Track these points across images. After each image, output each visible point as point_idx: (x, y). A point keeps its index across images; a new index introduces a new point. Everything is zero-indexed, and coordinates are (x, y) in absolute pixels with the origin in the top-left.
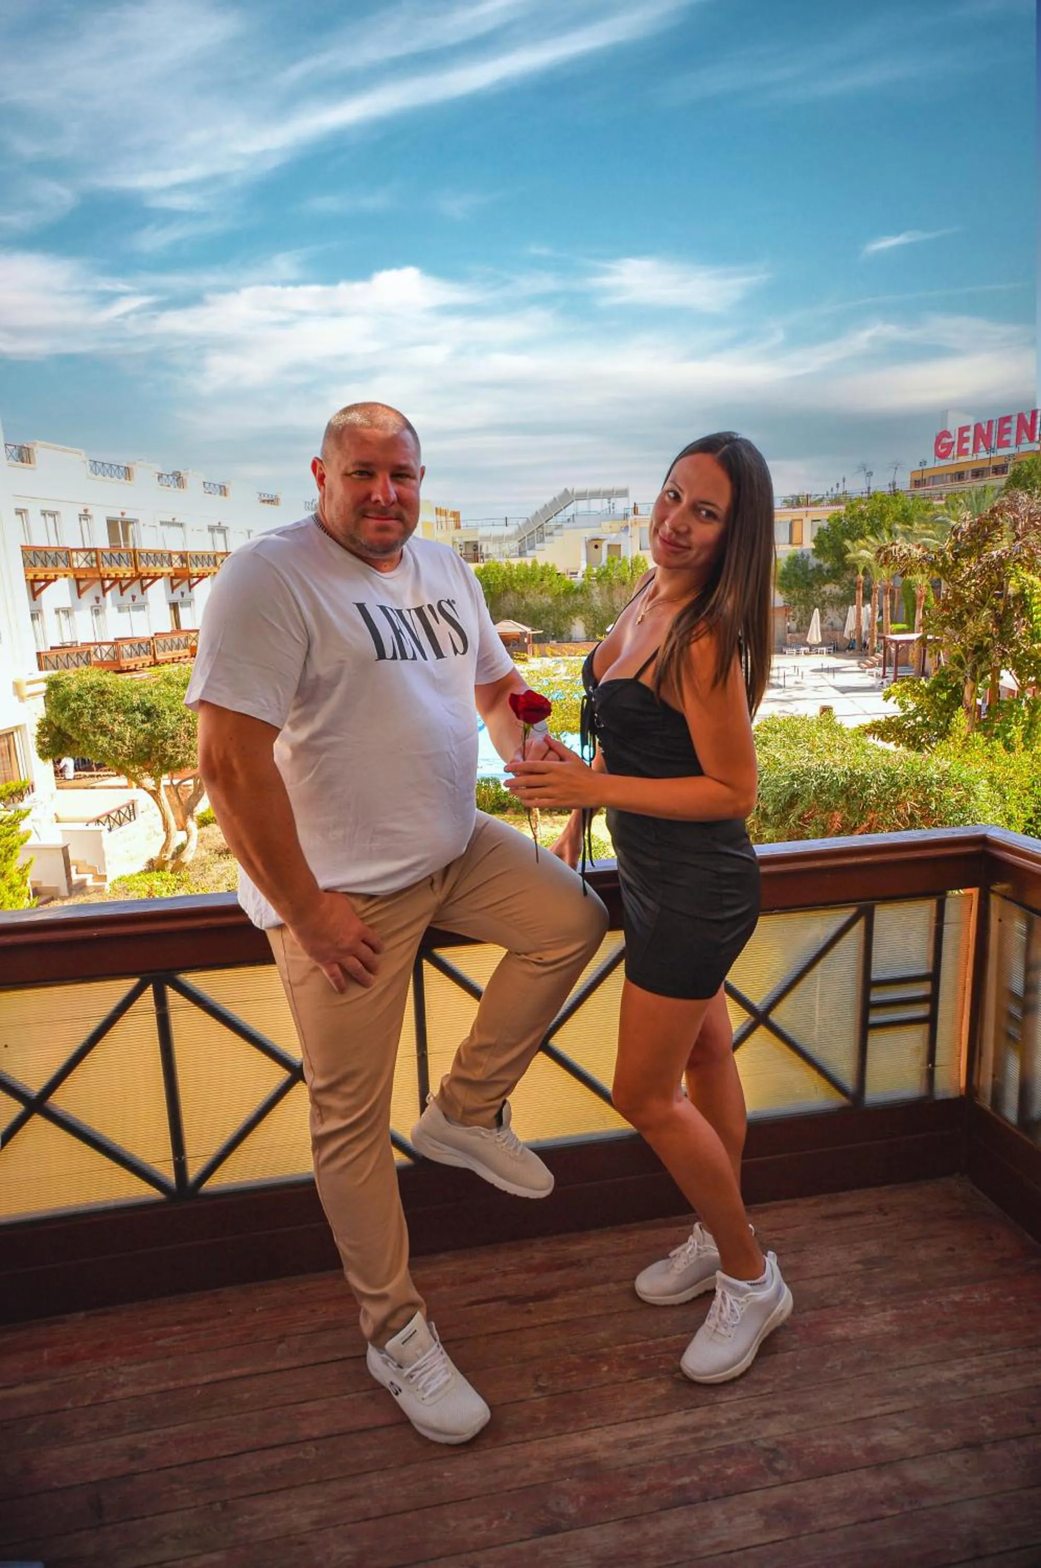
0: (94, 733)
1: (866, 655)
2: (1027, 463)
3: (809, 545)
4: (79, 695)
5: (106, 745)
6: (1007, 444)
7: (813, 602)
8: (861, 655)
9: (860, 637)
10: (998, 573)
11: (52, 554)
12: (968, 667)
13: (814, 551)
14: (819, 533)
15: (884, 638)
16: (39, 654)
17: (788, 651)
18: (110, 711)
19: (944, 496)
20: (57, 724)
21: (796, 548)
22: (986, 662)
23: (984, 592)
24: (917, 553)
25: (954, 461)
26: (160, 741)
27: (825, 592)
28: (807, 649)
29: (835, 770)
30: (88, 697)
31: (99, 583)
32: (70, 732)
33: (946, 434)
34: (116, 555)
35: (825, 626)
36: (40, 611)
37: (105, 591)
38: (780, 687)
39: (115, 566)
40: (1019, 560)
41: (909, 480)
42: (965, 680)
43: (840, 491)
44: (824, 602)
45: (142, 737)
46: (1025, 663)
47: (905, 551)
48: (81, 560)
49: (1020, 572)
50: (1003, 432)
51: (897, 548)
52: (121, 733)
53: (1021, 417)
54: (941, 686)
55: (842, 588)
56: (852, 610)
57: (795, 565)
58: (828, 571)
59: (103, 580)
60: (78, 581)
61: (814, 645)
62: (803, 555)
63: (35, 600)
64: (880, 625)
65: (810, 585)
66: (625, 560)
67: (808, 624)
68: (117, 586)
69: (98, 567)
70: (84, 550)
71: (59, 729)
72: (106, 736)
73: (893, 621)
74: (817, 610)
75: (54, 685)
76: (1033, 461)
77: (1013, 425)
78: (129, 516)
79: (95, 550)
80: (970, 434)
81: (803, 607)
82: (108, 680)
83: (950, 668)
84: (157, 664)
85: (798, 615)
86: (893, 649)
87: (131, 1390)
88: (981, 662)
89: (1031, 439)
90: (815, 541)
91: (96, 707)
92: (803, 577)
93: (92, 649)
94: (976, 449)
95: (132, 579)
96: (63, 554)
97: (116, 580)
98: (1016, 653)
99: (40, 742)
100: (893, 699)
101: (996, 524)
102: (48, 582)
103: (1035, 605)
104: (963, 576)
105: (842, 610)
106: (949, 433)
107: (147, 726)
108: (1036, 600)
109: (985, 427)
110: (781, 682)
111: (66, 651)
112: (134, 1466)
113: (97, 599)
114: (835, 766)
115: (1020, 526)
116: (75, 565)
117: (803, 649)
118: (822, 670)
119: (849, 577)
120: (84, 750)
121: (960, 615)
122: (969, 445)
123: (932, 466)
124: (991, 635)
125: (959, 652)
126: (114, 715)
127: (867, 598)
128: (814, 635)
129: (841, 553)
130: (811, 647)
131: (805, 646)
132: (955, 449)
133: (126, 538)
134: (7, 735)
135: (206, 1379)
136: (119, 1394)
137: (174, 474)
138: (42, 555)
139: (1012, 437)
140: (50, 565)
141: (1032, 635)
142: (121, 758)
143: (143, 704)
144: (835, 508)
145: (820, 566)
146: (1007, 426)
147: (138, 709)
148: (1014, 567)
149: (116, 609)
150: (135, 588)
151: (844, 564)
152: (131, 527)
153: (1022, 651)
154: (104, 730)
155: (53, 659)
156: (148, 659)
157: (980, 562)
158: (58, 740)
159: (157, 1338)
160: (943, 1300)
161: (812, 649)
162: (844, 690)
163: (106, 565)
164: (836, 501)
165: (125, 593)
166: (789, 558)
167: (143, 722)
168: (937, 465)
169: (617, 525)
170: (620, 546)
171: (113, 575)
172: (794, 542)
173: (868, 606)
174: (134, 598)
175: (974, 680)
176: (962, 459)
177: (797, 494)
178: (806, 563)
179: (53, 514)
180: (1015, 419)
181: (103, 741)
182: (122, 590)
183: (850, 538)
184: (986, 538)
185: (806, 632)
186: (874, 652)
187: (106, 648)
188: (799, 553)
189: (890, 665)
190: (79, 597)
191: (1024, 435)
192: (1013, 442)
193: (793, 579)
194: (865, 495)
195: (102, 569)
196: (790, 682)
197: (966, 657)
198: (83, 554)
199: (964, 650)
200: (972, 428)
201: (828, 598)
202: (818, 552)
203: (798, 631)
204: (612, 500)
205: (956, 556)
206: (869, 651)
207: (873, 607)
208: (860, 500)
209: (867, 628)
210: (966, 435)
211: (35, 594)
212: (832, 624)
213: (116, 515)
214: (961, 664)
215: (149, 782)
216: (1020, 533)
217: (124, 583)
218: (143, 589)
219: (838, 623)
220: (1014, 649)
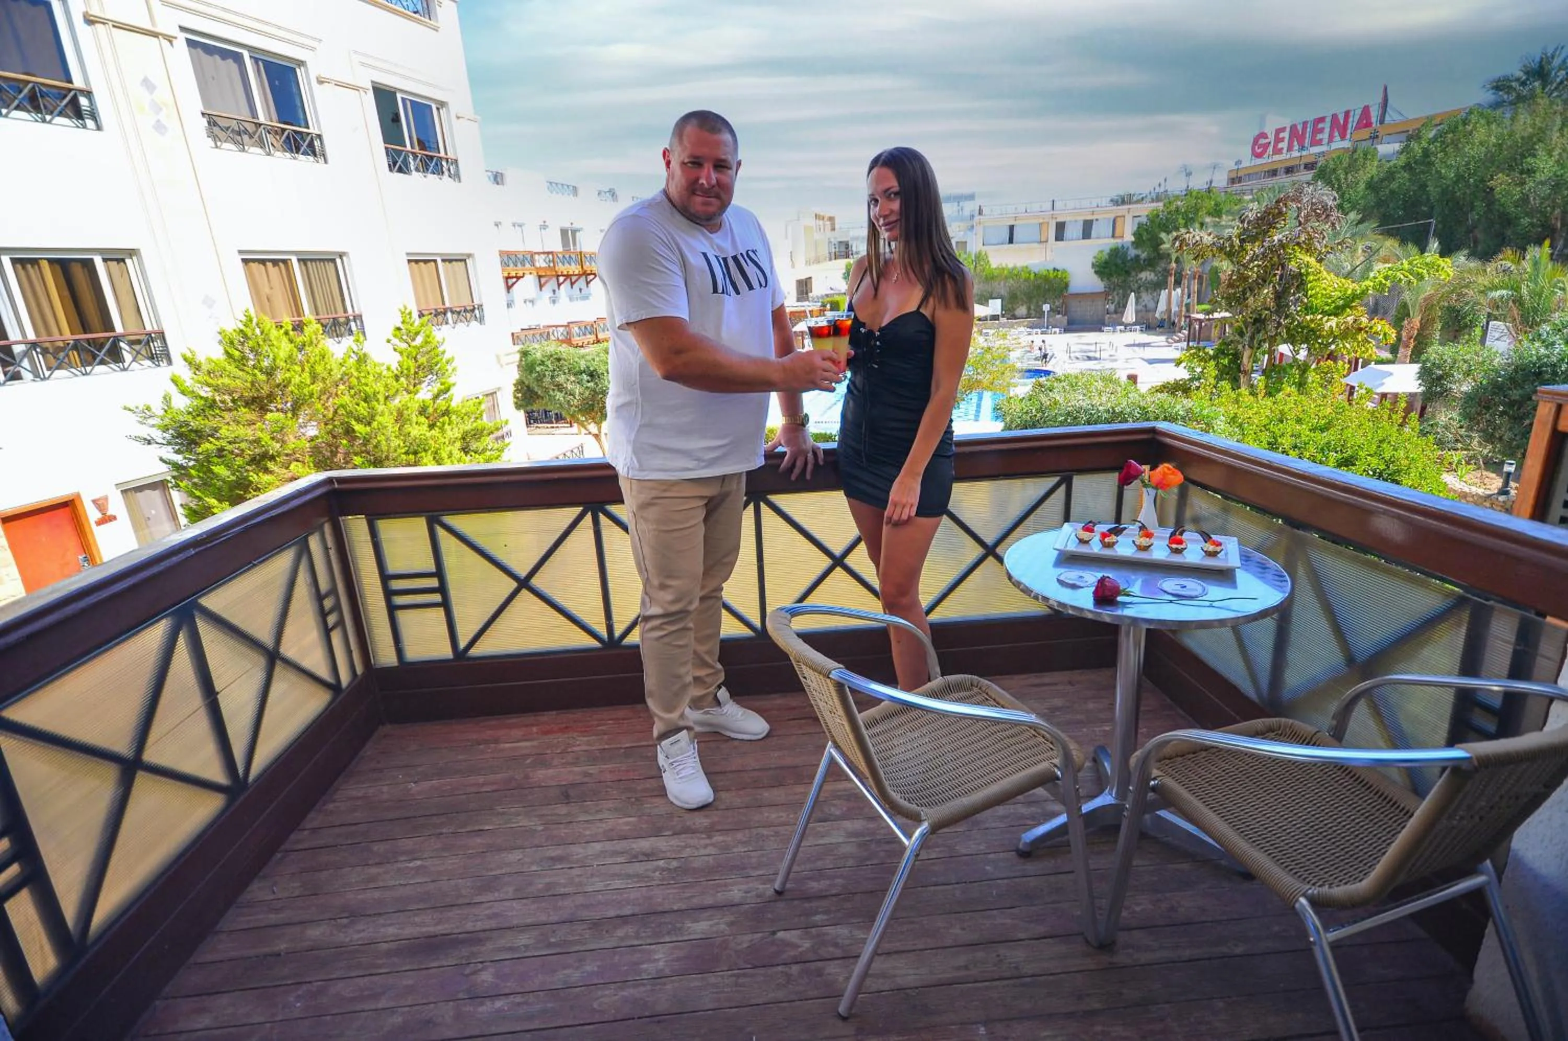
0: (553, 390)
1: (1174, 332)
2: (1333, 160)
3: (1129, 238)
4: (543, 362)
5: (562, 399)
6: (1319, 143)
7: (1130, 287)
8: (1169, 332)
9: (1169, 317)
10: (1279, 256)
11: (520, 256)
12: (1247, 337)
13: (1133, 243)
14: (1139, 228)
15: (1189, 317)
16: (513, 334)
17: (1106, 329)
18: (565, 373)
19: (1255, 191)
20: (527, 383)
21: (1119, 241)
22: (1263, 332)
23: (1265, 272)
24: (1208, 239)
25: (1269, 159)
26: (601, 396)
27: (1141, 279)
28: (1122, 327)
29: (1101, 408)
30: (549, 363)
31: (555, 279)
32: (536, 389)
33: (1263, 135)
34: (567, 256)
35: (1140, 307)
36: (512, 301)
37: (559, 285)
38: (1096, 359)
39: (567, 265)
40: (1298, 244)
41: (1226, 177)
42: (1244, 347)
43: (1162, 190)
44: (1139, 288)
45: (587, 393)
46: (1298, 332)
47: (1198, 238)
48: (541, 261)
49: (1298, 254)
50: (1316, 131)
51: (1191, 235)
52: (572, 390)
53: (1335, 117)
54: (1223, 353)
55: (1156, 275)
56: (1164, 294)
57: (1116, 256)
58: (1144, 261)
59: (558, 276)
60: (540, 277)
61: (1129, 325)
62: (1123, 246)
63: (508, 292)
64: (1187, 305)
65: (1128, 273)
66: (970, 255)
67: (1125, 306)
68: (568, 280)
69: (554, 266)
70: (544, 253)
71: (528, 387)
72: (561, 392)
73: (1200, 302)
74: (1133, 294)
75: (525, 354)
76: (1339, 157)
77: (1327, 125)
78: (575, 226)
79: (552, 253)
80: (1286, 135)
81: (1121, 291)
82: (562, 350)
83: (1232, 338)
84: (598, 341)
85: (1117, 298)
86: (1197, 327)
87: (585, 748)
88: (1259, 332)
89: (1343, 137)
90: (1134, 234)
91: (554, 370)
92: (1122, 266)
93: (551, 330)
94: (1290, 148)
95: (580, 276)
96: (529, 257)
97: (568, 276)
98: (1291, 323)
99: (515, 397)
100: (1183, 364)
101: (1280, 213)
102: (518, 278)
103: (1311, 282)
104: (1248, 258)
105: (1155, 294)
106: (1266, 134)
107: (591, 384)
108: (1311, 278)
109: (1300, 128)
110: (1097, 355)
111: (532, 332)
112: (586, 780)
113: (554, 291)
114: (1100, 405)
115: (1302, 215)
116: (537, 265)
117: (1119, 328)
118: (1134, 345)
119: (1163, 265)
120: (546, 403)
121: (1244, 293)
122: (1284, 145)
123: (1248, 165)
124: (1268, 309)
125: (1240, 324)
126: (567, 376)
127: (1178, 283)
128: (1130, 315)
129: (1156, 243)
130: (1126, 325)
131: (1121, 325)
132: (1271, 149)
133: (575, 244)
134: (492, 394)
135: (627, 745)
136: (575, 749)
137: (610, 191)
138: (513, 258)
139: (1325, 136)
140: (519, 264)
141: (1306, 309)
142: (573, 408)
143: (588, 367)
144: (1155, 205)
145: (1137, 256)
146: (1320, 126)
147: (584, 372)
148: (1293, 249)
149: (568, 299)
150: (581, 282)
151: (1159, 254)
152: (578, 234)
153: (1296, 323)
154: (560, 387)
155: (523, 338)
156: (592, 338)
157: (1263, 246)
158: (528, 396)
159: (598, 725)
160: (1097, 729)
161: (1127, 327)
162: (1151, 362)
163: (560, 264)
164: (1158, 199)
165: (574, 286)
166: (1111, 250)
167: (588, 382)
168: (1253, 164)
169: (963, 225)
170: (966, 242)
171: (565, 273)
172: (1116, 235)
173: (1179, 290)
174: (581, 290)
175: (1251, 347)
176: (1277, 157)
177: (1122, 194)
178: (1125, 254)
179: (520, 226)
180: (1328, 120)
181: (559, 396)
182: (572, 284)
183: (1165, 231)
184: (1272, 225)
185: (1122, 313)
186: (1181, 328)
187: (561, 329)
188: (1120, 246)
189: (1194, 341)
190: (541, 289)
191: (1337, 134)
192: (1325, 141)
193: (1114, 268)
194: (1184, 193)
195: (557, 268)
196: (1104, 355)
197: (1247, 328)
198: (543, 256)
199: (1245, 322)
200: (1288, 130)
201: (1144, 283)
202: (1137, 244)
203: (1116, 312)
204: (961, 204)
205: (1242, 241)
206: (1177, 329)
207: (1183, 291)
208: (1177, 197)
209: (1177, 309)
210: (1281, 135)
211: (509, 288)
212: (1145, 306)
213: (567, 225)
214: (1241, 334)
215: (593, 428)
216: (1302, 220)
217: (574, 278)
218: (588, 283)
219: (1151, 305)
220: (1288, 321)
